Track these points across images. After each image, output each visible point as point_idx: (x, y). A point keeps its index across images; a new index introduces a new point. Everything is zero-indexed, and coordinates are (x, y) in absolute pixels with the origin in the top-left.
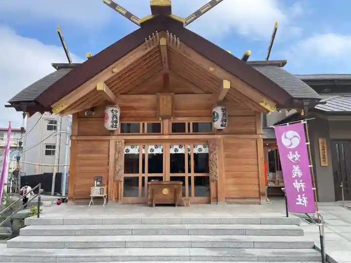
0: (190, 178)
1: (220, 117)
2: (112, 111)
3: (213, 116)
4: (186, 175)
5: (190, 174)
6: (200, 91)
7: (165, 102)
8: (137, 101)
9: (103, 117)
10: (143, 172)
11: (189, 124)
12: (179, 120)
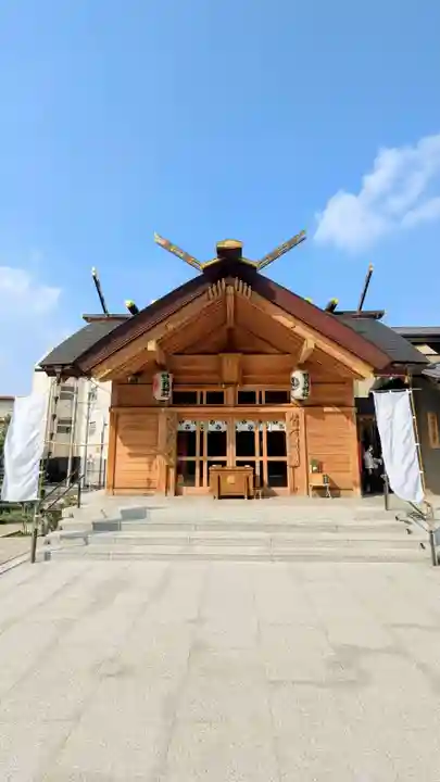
0: (261, 462)
1: (302, 385)
2: (163, 376)
3: (292, 383)
4: (257, 459)
5: (262, 458)
6: (274, 350)
7: (230, 364)
8: (193, 363)
9: (151, 383)
10: (201, 454)
11: (260, 393)
12: (249, 388)
